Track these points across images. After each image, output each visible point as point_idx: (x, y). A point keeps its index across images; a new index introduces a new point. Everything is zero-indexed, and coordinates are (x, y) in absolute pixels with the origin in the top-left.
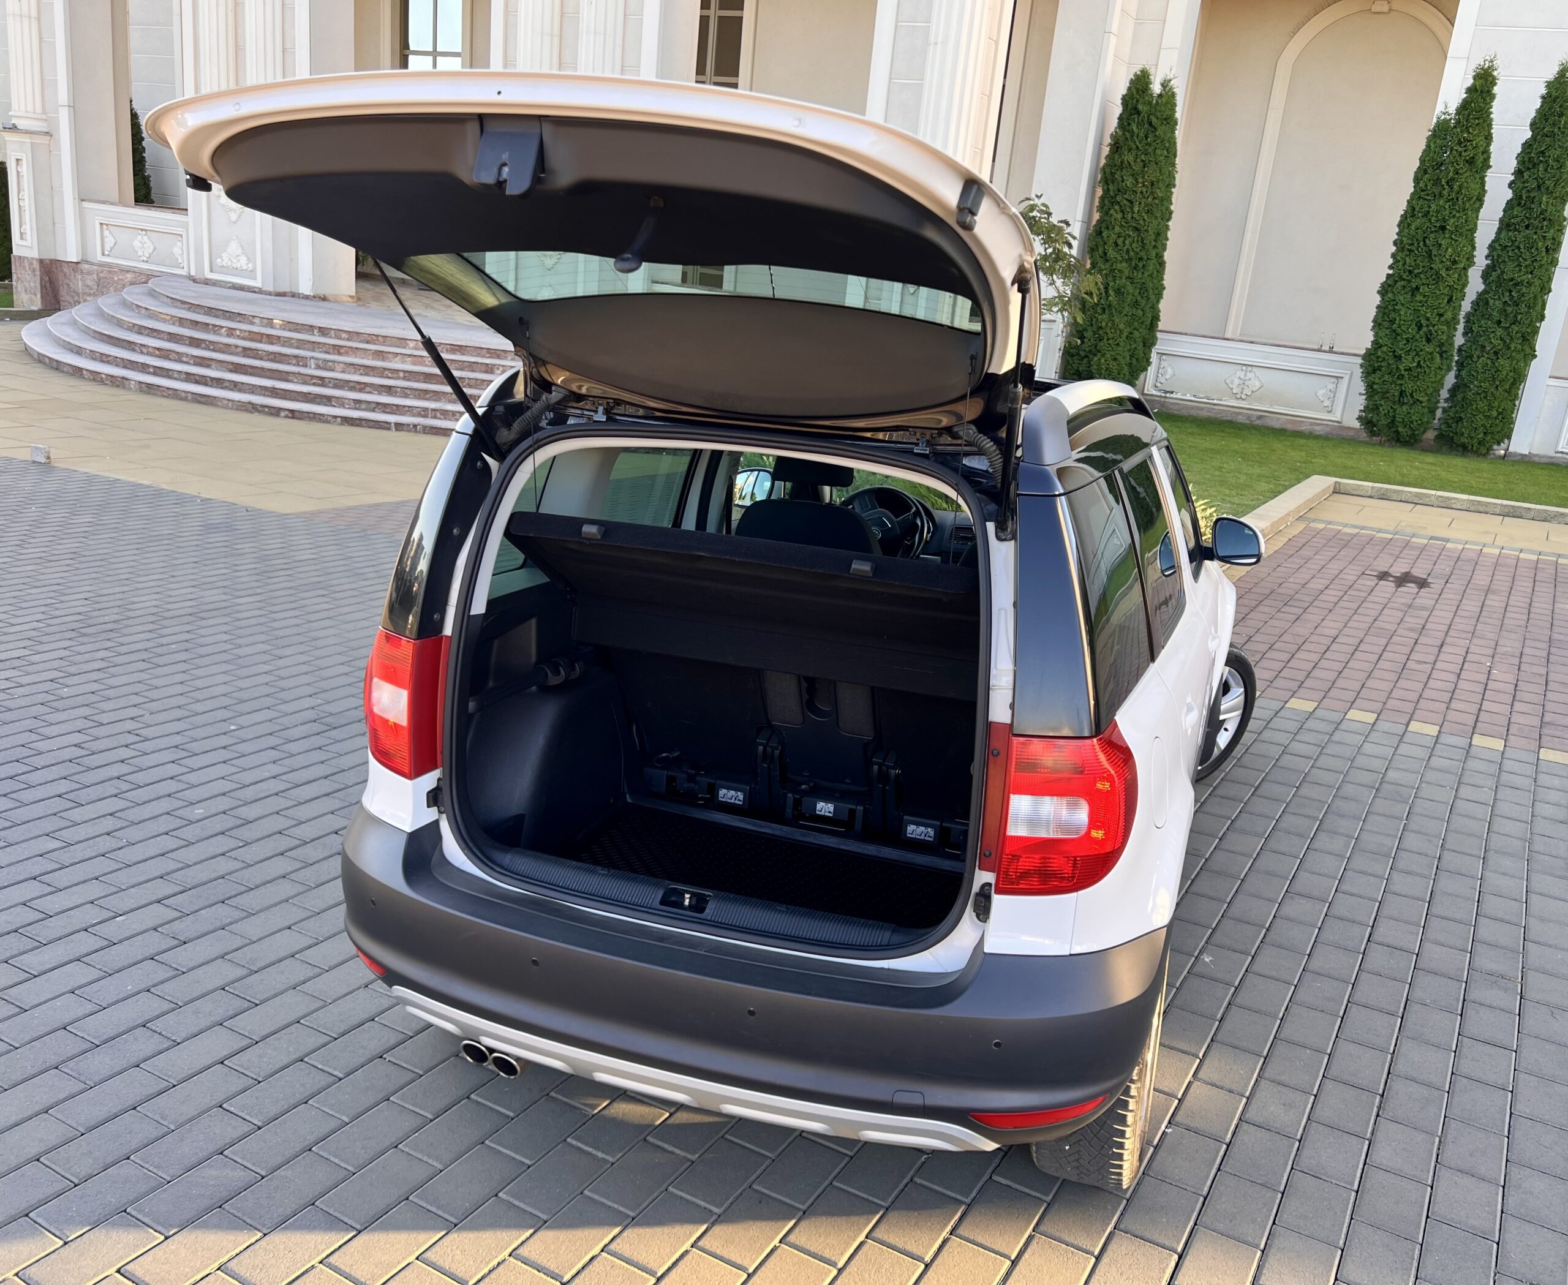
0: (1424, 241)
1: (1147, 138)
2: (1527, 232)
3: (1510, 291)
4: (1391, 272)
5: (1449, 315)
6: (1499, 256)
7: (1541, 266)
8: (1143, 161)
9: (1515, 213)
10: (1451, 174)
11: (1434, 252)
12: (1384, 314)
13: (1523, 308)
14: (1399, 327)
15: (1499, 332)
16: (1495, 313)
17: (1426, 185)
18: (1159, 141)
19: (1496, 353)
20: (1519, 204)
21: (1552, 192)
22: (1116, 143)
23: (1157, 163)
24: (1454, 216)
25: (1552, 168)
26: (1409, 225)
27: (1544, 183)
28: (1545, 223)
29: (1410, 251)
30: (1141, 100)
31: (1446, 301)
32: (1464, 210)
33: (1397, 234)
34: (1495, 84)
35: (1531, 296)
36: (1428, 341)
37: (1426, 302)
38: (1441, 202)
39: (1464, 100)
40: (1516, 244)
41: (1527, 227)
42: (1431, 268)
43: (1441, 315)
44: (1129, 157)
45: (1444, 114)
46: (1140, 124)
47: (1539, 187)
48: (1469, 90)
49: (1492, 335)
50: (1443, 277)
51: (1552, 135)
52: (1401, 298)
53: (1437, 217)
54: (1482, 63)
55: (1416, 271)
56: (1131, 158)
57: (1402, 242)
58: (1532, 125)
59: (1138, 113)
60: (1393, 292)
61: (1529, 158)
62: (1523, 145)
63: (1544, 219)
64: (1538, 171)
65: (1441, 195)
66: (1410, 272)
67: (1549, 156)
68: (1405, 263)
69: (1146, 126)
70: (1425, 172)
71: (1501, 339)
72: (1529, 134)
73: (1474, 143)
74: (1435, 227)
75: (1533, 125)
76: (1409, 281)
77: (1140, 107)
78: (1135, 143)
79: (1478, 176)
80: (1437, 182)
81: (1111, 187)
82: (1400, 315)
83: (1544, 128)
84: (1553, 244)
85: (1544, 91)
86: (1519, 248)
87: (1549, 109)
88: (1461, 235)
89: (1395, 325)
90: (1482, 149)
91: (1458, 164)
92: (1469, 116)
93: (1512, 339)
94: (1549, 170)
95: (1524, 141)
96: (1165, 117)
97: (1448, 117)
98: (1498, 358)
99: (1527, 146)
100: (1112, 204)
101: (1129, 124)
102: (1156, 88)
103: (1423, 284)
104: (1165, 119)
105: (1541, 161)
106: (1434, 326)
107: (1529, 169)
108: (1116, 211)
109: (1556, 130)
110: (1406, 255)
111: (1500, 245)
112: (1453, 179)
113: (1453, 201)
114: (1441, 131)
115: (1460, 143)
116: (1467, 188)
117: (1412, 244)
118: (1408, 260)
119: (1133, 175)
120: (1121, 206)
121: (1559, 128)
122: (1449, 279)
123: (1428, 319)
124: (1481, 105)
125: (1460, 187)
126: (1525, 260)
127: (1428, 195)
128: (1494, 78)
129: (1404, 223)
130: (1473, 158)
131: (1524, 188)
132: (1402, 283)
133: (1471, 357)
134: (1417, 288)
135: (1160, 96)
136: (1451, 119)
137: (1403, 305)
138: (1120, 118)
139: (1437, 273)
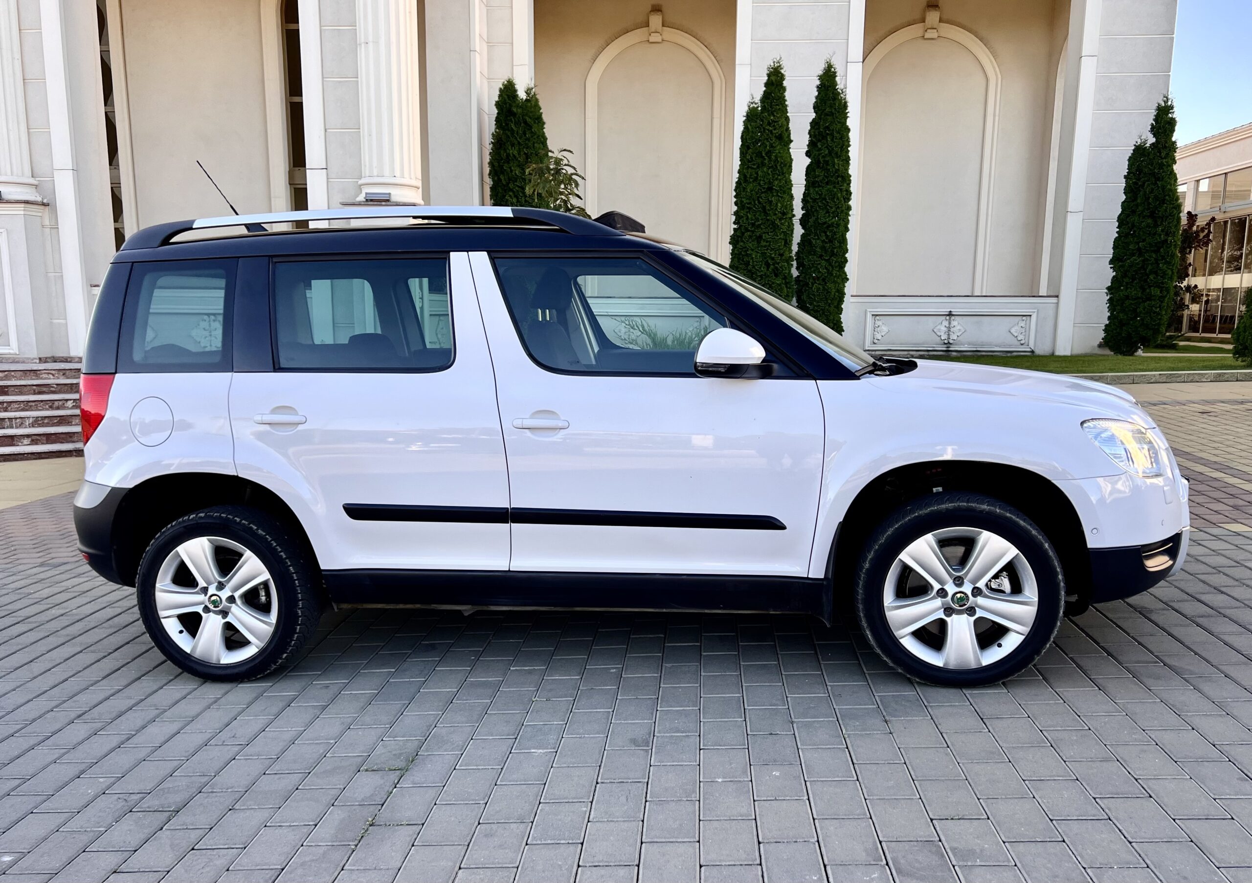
0: (759, 201)
1: (525, 136)
2: (828, 187)
3: (825, 233)
4: (735, 226)
5: (787, 254)
6: (812, 207)
7: (842, 211)
8: (525, 153)
9: (817, 173)
10: (768, 148)
11: (768, 208)
12: (739, 259)
13: (837, 244)
14: (754, 267)
15: (824, 263)
16: (818, 250)
17: (751, 158)
18: (535, 137)
19: (824, 280)
20: (818, 167)
21: (840, 156)
22: (498, 141)
23: (537, 155)
24: (777, 179)
25: (836, 139)
26: (744, 189)
27: (833, 149)
28: (840, 179)
29: (749, 208)
30: (514, 105)
31: (783, 244)
32: (783, 174)
33: (735, 197)
34: (784, 79)
35: (841, 234)
36: (776, 275)
37: (769, 246)
38: (765, 169)
39: (765, 92)
40: (823, 196)
41: (827, 183)
42: (768, 220)
43: (782, 255)
44: (513, 151)
45: (752, 103)
46: (517, 124)
47: (830, 153)
48: (766, 85)
49: (819, 266)
50: (778, 226)
51: (832, 114)
52: (750, 245)
53: (764, 181)
54: (772, 64)
55: (757, 223)
56: (516, 153)
57: (742, 202)
58: (814, 108)
59: (514, 114)
60: (743, 241)
61: (819, 132)
62: (811, 123)
63: (838, 176)
64: (827, 141)
65: (763, 164)
66: (753, 224)
67: (833, 130)
68: (747, 219)
69: (522, 125)
70: (748, 148)
71: (826, 268)
72: (814, 115)
73: (780, 122)
74: (764, 188)
75: (816, 107)
76: (753, 232)
77: (515, 110)
78: (516, 138)
79: (786, 148)
80: (759, 154)
81: (502, 177)
82: (752, 258)
83: (825, 110)
84: (847, 194)
85: (818, 83)
86: (825, 199)
87: (825, 96)
88: (784, 192)
89: (750, 266)
90: (785, 128)
91: (771, 140)
92: (771, 103)
93: (833, 267)
94: (835, 140)
95: (811, 120)
96: (536, 117)
97: (756, 106)
98: (826, 283)
99: (814, 124)
100: (505, 191)
101: (507, 125)
102: (522, 95)
103: (764, 233)
104: (536, 119)
105: (828, 134)
106: (778, 264)
107: (819, 141)
108: (510, 196)
109: (833, 111)
110: (747, 212)
111: (811, 198)
112: (769, 151)
113: (774, 168)
114: (752, 116)
115: (769, 124)
116: (781, 157)
117: (750, 203)
118: (750, 216)
119: (519, 166)
120: (513, 192)
121: (835, 109)
122: (783, 227)
123: (773, 259)
124: (778, 94)
125: (776, 157)
126: (832, 208)
127: (754, 165)
128: (783, 75)
129: (740, 187)
130: (780, 135)
131: (819, 154)
132: (748, 233)
133: (807, 284)
134: (760, 237)
135: (526, 100)
136: (758, 107)
137: (752, 250)
138: (497, 120)
139: (773, 223)
